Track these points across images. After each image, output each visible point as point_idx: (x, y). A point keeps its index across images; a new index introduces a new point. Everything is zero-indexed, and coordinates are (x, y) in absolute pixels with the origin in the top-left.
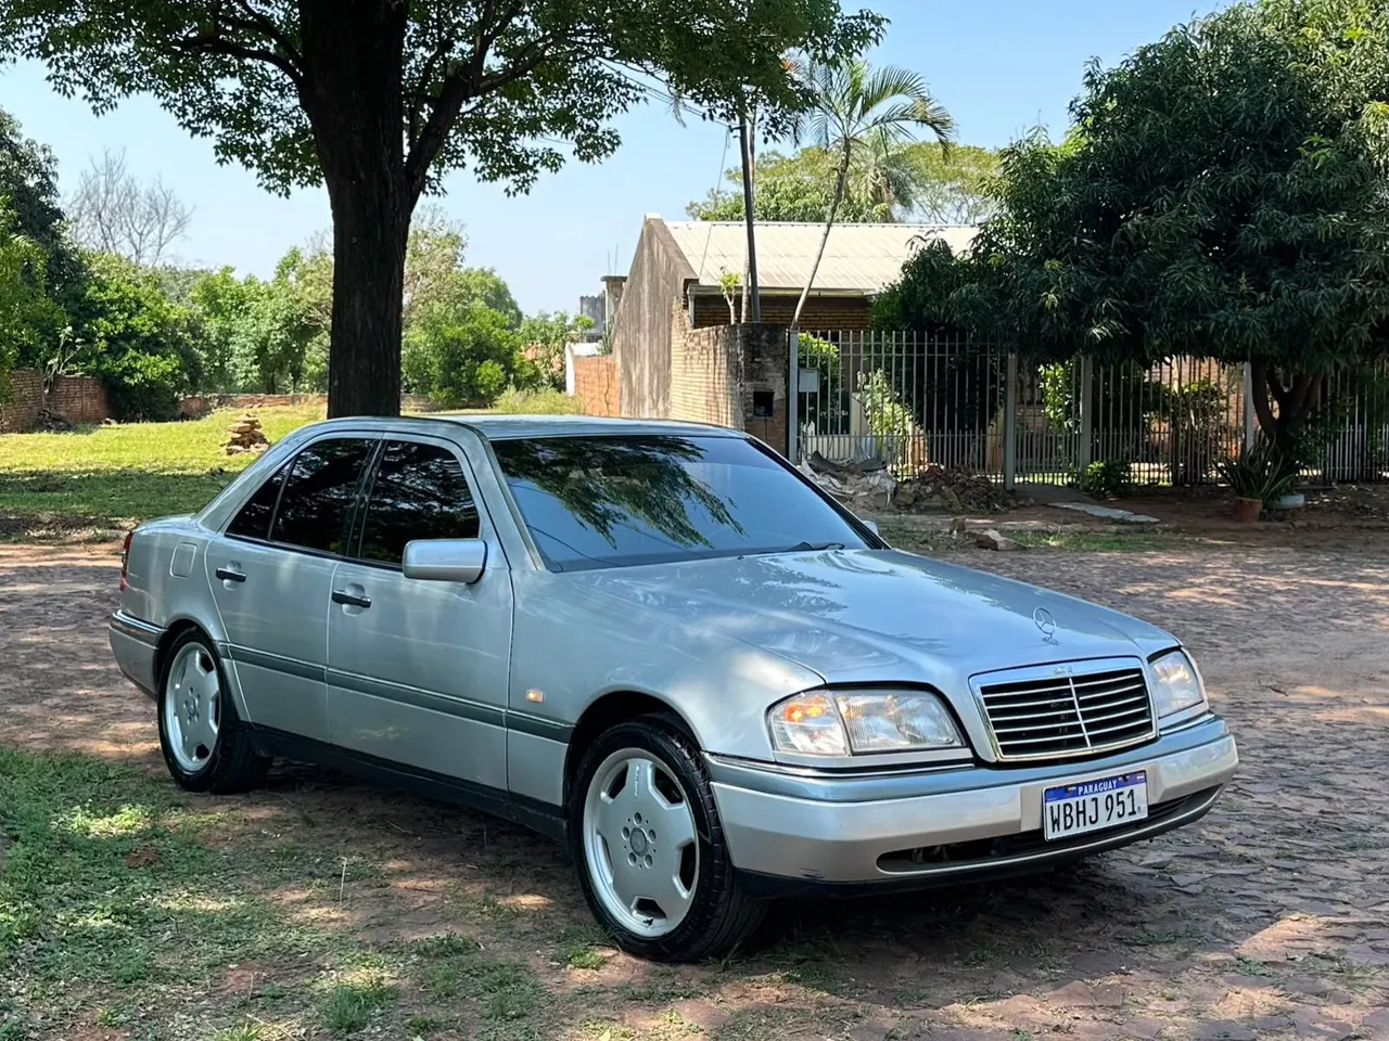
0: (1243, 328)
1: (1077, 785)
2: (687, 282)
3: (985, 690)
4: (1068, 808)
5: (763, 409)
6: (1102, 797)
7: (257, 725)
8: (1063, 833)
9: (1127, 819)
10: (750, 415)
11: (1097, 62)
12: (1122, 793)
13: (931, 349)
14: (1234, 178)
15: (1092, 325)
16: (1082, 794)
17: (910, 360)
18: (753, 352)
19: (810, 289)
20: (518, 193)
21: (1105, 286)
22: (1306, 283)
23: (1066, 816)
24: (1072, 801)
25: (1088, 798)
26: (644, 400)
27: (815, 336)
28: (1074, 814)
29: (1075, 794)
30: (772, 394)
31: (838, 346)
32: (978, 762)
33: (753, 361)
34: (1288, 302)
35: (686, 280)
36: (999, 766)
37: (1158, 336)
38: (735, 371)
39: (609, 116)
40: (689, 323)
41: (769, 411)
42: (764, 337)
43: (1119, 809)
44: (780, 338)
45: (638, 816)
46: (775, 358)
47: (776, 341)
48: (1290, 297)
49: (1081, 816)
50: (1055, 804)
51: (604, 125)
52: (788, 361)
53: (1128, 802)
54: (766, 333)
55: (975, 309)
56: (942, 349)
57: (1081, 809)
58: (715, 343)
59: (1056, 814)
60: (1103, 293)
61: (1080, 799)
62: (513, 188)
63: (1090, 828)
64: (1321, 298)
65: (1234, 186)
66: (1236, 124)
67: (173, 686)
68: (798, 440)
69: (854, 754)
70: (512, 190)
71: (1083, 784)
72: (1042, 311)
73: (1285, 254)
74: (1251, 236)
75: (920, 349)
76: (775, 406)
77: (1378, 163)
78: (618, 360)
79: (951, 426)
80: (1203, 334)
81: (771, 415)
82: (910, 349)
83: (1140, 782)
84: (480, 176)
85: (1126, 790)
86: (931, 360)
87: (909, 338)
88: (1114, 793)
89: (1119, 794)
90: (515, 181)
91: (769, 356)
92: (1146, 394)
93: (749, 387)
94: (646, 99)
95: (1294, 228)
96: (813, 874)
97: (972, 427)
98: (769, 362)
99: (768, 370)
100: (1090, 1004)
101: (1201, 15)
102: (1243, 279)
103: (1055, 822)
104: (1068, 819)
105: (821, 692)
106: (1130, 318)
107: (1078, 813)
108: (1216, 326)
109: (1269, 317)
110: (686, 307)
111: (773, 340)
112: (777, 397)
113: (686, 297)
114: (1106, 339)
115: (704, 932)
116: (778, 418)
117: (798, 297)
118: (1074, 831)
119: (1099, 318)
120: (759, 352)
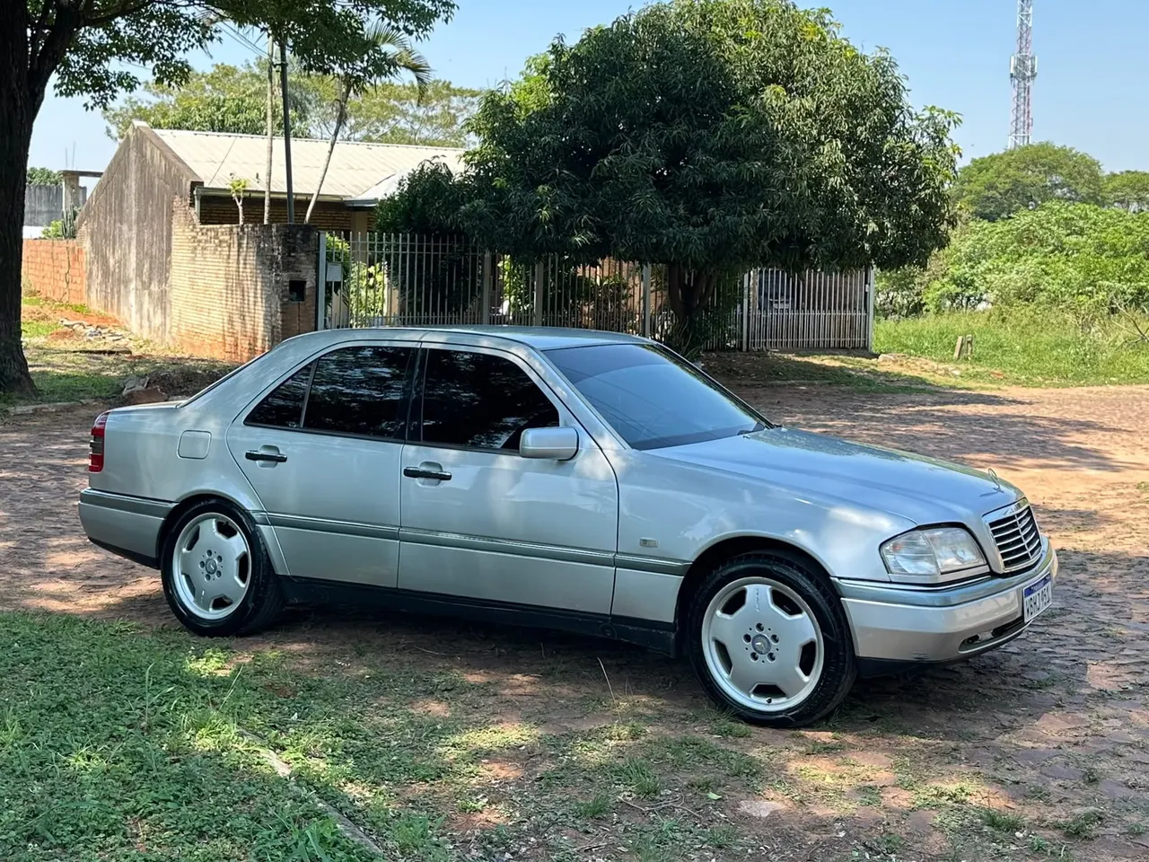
0: (687, 243)
1: (1033, 586)
2: (194, 184)
3: (992, 525)
4: (1031, 602)
5: (295, 295)
6: (1040, 592)
7: (294, 577)
10: (285, 300)
11: (561, 37)
13: (428, 249)
14: (675, 132)
15: (574, 235)
16: (1035, 591)
17: (412, 257)
18: (290, 248)
19: (318, 195)
20: (96, 108)
21: (581, 205)
22: (729, 211)
23: (1031, 606)
24: (1032, 596)
25: (1037, 594)
26: (127, 282)
27: (331, 236)
30: (305, 282)
31: (349, 244)
32: (993, 575)
33: (289, 256)
34: (719, 224)
35: (192, 182)
36: (1005, 576)
37: (624, 245)
38: (266, 261)
39: (186, 49)
40: (196, 219)
41: (301, 297)
42: (298, 236)
44: (312, 237)
45: (759, 627)
46: (307, 253)
47: (309, 239)
48: (720, 220)
49: (1035, 605)
50: (1027, 599)
51: (179, 56)
52: (318, 255)
54: (301, 232)
55: (481, 219)
56: (436, 249)
57: (1035, 601)
58: (240, 238)
59: (1028, 605)
60: (580, 211)
62: (91, 103)
64: (743, 223)
65: (675, 136)
66: (676, 91)
67: (180, 550)
68: (325, 320)
69: (942, 574)
70: (90, 105)
72: (537, 222)
73: (713, 189)
74: (689, 173)
75: (420, 249)
76: (307, 293)
77: (777, 128)
78: (87, 245)
79: (442, 309)
80: (657, 246)
81: (303, 300)
82: (412, 248)
83: (1049, 581)
84: (57, 91)
86: (428, 256)
87: (412, 240)
89: (1044, 590)
90: (93, 98)
91: (303, 251)
92: (580, 285)
93: (285, 277)
94: (220, 39)
95: (724, 170)
96: (922, 656)
97: (457, 310)
98: (303, 256)
99: (301, 263)
100: (1073, 726)
101: (636, 10)
102: (681, 206)
103: (1028, 611)
104: (1032, 608)
105: (918, 532)
106: (600, 230)
107: (1034, 603)
108: (668, 239)
109: (705, 234)
110: (192, 205)
111: (306, 239)
112: (308, 285)
113: (192, 196)
114: (585, 245)
115: (828, 704)
116: (309, 302)
117: (309, 202)
119: (579, 229)
120: (294, 248)
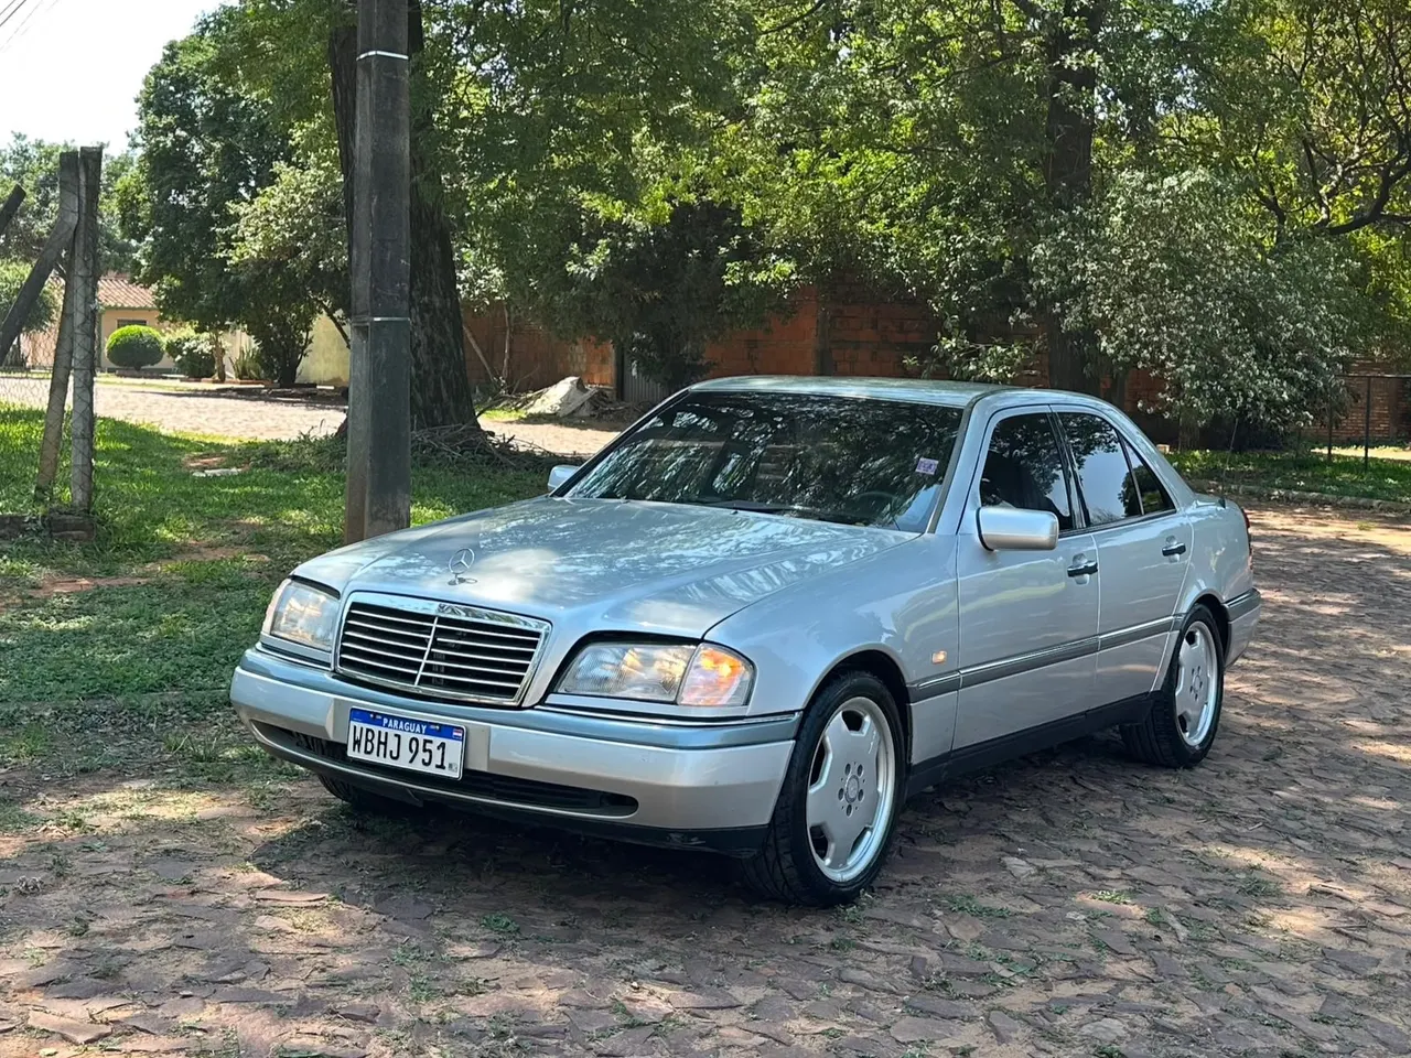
1: (384, 716)
4: (370, 734)
6: (406, 737)
8: (361, 756)
9: (432, 770)
12: (431, 742)
16: (387, 726)
23: (367, 740)
24: (376, 729)
25: (391, 733)
28: (375, 742)
29: (380, 723)
43: (422, 755)
49: (382, 747)
50: (359, 725)
53: (437, 755)
57: (383, 740)
59: (358, 735)
61: (384, 730)
63: (389, 762)
71: (389, 717)
83: (456, 738)
85: (438, 741)
88: (421, 738)
89: (426, 741)
103: (357, 742)
104: (369, 744)
107: (380, 743)
118: (373, 758)
